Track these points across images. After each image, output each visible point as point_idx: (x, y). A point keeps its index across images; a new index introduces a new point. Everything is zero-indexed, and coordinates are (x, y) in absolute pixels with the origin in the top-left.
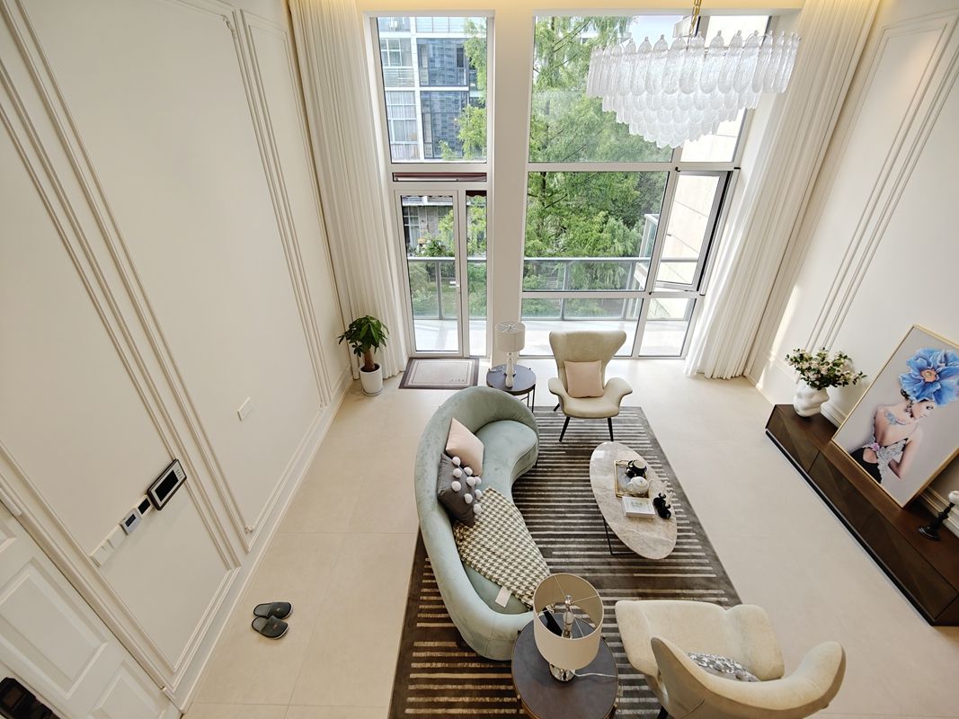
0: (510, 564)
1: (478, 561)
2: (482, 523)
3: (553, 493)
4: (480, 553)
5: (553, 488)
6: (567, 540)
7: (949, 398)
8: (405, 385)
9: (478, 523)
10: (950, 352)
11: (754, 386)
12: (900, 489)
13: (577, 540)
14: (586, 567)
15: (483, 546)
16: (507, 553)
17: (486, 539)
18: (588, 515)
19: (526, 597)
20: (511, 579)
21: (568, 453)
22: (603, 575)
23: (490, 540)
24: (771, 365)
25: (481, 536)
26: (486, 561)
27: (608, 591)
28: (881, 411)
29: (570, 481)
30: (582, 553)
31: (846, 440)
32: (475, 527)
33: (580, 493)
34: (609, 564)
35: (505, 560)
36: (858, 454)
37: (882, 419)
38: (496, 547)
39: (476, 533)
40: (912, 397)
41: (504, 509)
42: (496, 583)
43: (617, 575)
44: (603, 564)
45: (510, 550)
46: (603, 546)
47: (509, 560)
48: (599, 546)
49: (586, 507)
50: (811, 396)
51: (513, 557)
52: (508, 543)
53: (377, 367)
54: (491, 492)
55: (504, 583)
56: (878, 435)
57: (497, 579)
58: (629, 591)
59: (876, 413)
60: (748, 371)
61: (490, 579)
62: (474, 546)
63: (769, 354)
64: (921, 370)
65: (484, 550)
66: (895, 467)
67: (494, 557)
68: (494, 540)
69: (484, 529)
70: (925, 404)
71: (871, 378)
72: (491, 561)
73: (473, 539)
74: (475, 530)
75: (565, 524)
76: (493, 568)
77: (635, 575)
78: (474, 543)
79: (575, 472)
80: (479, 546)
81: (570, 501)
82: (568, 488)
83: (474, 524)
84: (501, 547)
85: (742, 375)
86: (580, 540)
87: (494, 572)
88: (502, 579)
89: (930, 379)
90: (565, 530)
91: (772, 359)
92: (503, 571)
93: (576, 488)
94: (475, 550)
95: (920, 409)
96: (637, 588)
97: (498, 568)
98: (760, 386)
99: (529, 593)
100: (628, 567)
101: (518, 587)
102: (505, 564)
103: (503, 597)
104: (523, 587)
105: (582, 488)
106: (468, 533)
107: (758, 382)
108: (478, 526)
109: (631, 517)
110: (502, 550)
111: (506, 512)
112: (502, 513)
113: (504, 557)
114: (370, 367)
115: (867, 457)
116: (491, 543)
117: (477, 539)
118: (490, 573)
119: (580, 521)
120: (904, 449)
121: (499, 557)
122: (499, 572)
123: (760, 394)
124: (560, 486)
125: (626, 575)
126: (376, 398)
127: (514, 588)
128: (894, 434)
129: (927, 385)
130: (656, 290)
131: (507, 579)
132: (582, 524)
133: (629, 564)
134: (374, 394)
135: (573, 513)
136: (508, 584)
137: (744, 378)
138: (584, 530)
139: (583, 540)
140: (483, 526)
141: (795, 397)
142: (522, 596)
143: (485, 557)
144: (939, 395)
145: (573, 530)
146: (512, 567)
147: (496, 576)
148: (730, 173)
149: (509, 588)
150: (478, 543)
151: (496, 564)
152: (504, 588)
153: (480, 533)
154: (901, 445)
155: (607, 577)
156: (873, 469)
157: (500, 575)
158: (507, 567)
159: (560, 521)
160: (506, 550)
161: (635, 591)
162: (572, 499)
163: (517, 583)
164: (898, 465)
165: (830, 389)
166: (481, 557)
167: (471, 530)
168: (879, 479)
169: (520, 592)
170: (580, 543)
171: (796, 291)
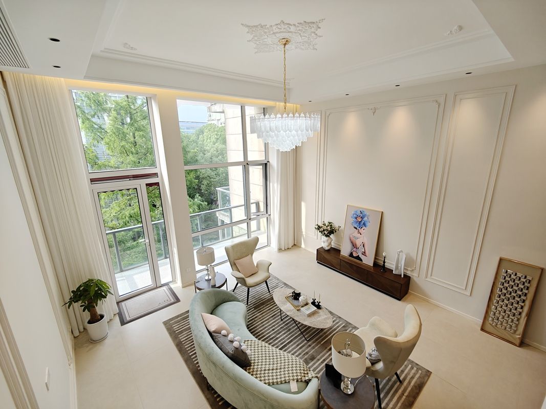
0: (284, 368)
1: (269, 379)
2: (254, 360)
3: (263, 331)
4: (266, 375)
5: (262, 328)
6: (286, 348)
7: (368, 224)
8: (125, 321)
9: (253, 362)
10: (361, 210)
11: (300, 247)
12: (368, 261)
13: (290, 345)
14: (302, 354)
15: (265, 370)
16: (279, 365)
17: (264, 366)
18: (285, 331)
19: (303, 378)
20: (291, 375)
21: (255, 308)
22: (311, 352)
23: (266, 365)
24: (304, 236)
25: (260, 366)
26: (272, 376)
27: (318, 357)
28: (351, 236)
29: (266, 320)
30: (296, 349)
31: (345, 251)
32: (252, 364)
33: (275, 323)
34: (310, 346)
35: (281, 369)
36: (351, 255)
37: (353, 239)
38: (271, 366)
39: (256, 367)
40: (358, 228)
41: (260, 346)
42: (286, 382)
43: (316, 348)
44: (307, 348)
45: (279, 362)
46: (302, 340)
47: (283, 367)
48: (300, 341)
49: (282, 328)
50: (328, 240)
51: (283, 364)
52: (275, 360)
53: (102, 317)
54: (246, 342)
55: (289, 379)
56: (354, 245)
57: (285, 380)
58: (325, 351)
59: (350, 238)
60: (296, 242)
61: (282, 383)
62: (260, 374)
63: (302, 232)
64: (356, 218)
65: (267, 372)
66: (364, 254)
67: (275, 371)
68: (268, 363)
69: (258, 362)
70: (362, 229)
71: (343, 227)
72: (274, 374)
73: (257, 371)
74: (254, 366)
75: (280, 341)
76: (279, 377)
77: (322, 343)
78: (259, 372)
79: (265, 315)
80: (263, 372)
81: (273, 330)
82: (268, 324)
83: (251, 363)
84: (273, 364)
85: (294, 245)
86: (291, 344)
87: (281, 378)
88: (287, 378)
89: (360, 220)
90: (282, 344)
91: (304, 233)
92: (284, 374)
93: (271, 322)
94: (262, 375)
95: (361, 231)
96: (326, 348)
97: (280, 375)
98: (303, 246)
99: (303, 375)
100: (317, 342)
101: (297, 376)
102: (282, 370)
103: (294, 386)
104: (299, 374)
105: (274, 320)
106: (251, 370)
107: (301, 245)
108: (254, 363)
109: (310, 315)
110: (275, 365)
111: (262, 347)
112: (260, 348)
113: (279, 367)
114: (96, 318)
115: (355, 255)
116: (267, 366)
117: (259, 369)
118: (279, 380)
119: (285, 336)
120: (364, 246)
121: (277, 369)
122: (283, 376)
123: (305, 249)
124: (263, 325)
125: (319, 346)
126: (106, 341)
127: (295, 378)
128: (358, 243)
129: (360, 222)
130: (252, 217)
131: (289, 376)
132: (286, 336)
133: (316, 340)
134: (103, 339)
135: (279, 334)
136: (291, 378)
137: (296, 245)
138: (289, 338)
139: (292, 343)
140: (256, 361)
141: (322, 243)
142: (301, 379)
143: (270, 374)
144: (364, 224)
145: (285, 342)
146: (287, 369)
147: (283, 379)
148: (266, 164)
149: (293, 380)
150: (261, 371)
151: (278, 374)
152: (291, 381)
153: (258, 365)
154: (362, 245)
155: (314, 352)
156: (358, 258)
157: (285, 377)
158: (284, 371)
159: (276, 341)
160: (277, 364)
161: (327, 350)
162: (273, 328)
163: (295, 374)
164: (365, 252)
165: (332, 236)
166: (269, 376)
167: (252, 367)
168: (362, 260)
169: (299, 377)
170: (292, 345)
171: (303, 205)
